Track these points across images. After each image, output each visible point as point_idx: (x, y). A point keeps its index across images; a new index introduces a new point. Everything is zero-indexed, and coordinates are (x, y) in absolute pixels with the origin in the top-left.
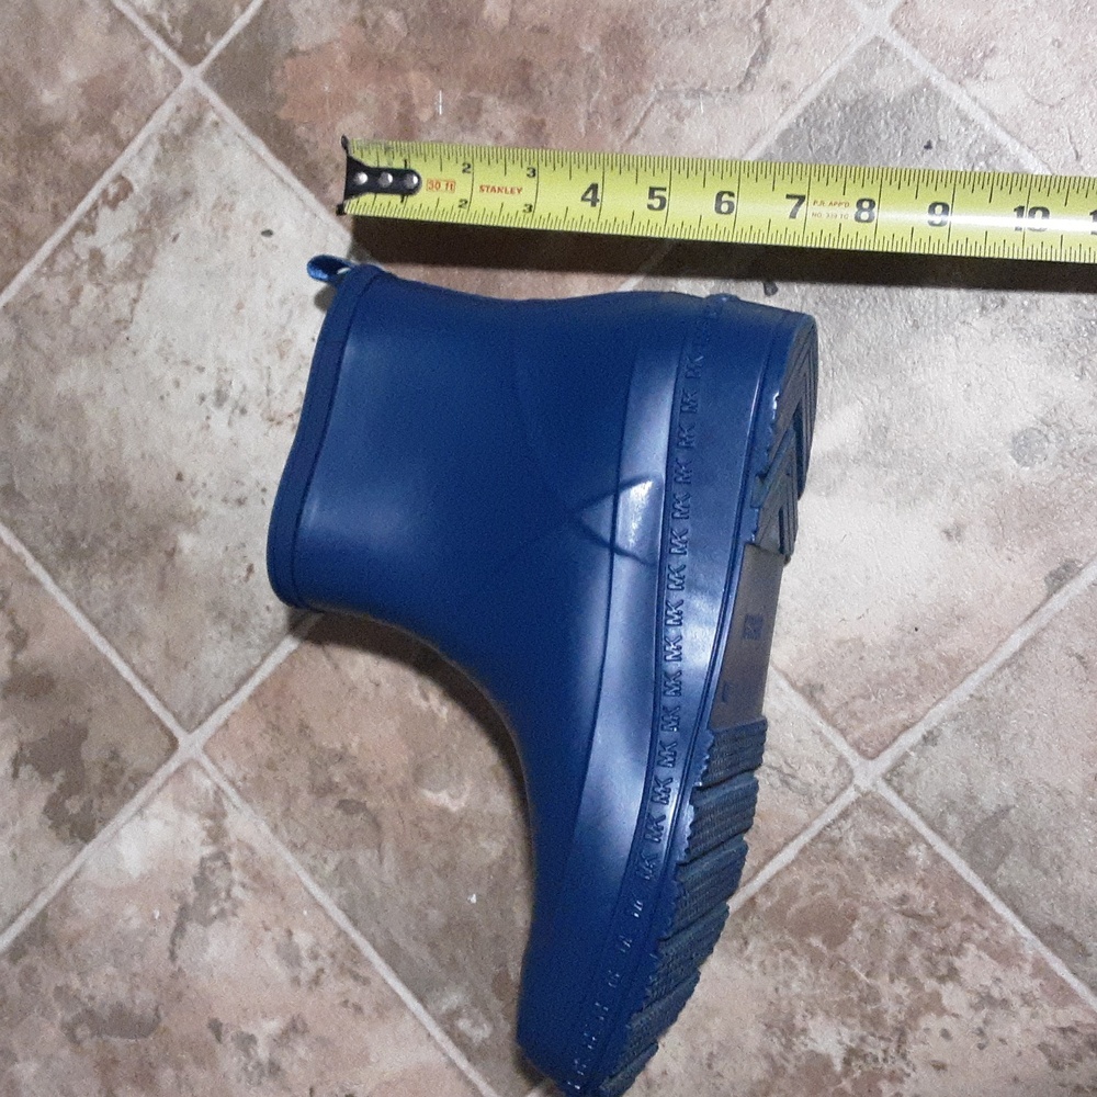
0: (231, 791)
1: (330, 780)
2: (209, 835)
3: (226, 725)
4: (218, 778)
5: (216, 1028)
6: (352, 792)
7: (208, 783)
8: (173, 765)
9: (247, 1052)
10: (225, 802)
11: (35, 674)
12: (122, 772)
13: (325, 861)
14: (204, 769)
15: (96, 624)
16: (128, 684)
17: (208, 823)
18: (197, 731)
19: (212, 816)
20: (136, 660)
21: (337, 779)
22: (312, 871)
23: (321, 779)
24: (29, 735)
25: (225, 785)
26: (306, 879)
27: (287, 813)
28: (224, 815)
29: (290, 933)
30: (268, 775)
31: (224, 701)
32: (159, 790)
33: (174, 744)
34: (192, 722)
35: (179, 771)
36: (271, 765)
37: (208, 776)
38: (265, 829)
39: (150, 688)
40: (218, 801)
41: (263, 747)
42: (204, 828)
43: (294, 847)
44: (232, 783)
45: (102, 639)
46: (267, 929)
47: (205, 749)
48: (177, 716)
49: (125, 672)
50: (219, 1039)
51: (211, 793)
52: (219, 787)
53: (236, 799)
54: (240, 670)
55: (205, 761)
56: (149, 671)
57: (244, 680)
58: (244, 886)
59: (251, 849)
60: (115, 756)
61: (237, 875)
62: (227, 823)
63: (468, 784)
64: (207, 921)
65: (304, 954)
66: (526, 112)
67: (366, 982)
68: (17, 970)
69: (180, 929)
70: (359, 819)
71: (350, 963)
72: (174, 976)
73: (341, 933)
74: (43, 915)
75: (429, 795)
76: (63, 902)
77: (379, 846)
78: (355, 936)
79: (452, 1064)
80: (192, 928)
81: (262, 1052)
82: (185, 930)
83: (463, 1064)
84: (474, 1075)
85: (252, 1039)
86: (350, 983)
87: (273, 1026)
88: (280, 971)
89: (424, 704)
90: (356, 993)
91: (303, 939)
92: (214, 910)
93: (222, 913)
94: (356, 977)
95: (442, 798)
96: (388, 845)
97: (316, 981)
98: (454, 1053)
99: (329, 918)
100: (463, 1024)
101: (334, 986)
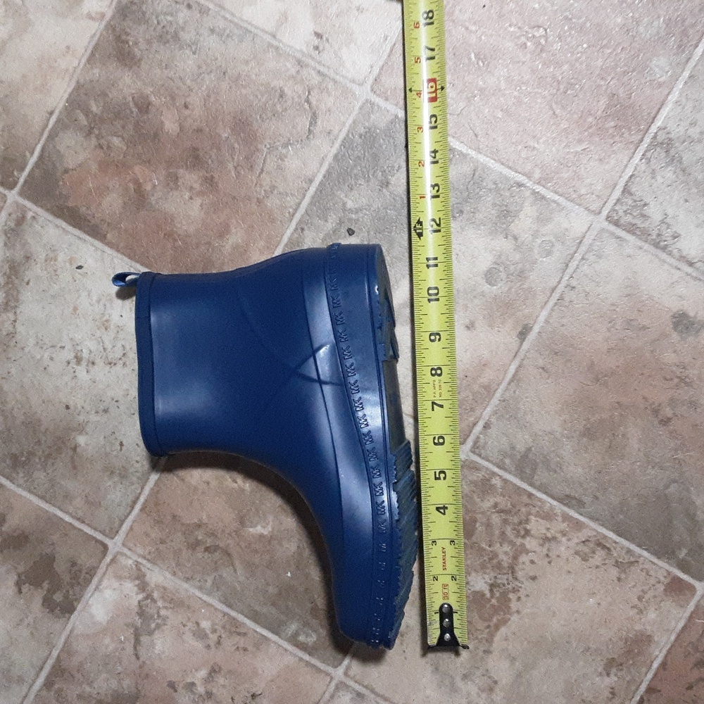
0: (144, 562)
1: (196, 539)
2: (139, 589)
3: (131, 529)
4: (135, 558)
5: (172, 685)
6: (209, 542)
7: (130, 562)
8: (108, 559)
9: (192, 691)
10: (143, 569)
11: (15, 534)
12: (80, 571)
13: (206, 581)
14: (126, 555)
15: (42, 498)
16: (71, 524)
17: (137, 582)
18: (116, 537)
19: (137, 578)
20: (71, 509)
21: (200, 538)
22: (200, 588)
23: (192, 540)
24: (21, 569)
25: (140, 560)
26: (198, 594)
27: (178, 564)
28: (144, 576)
29: (198, 624)
30: (162, 547)
31: (126, 517)
32: (104, 574)
33: (105, 547)
34: (113, 533)
35: (113, 560)
36: (162, 542)
37: (130, 558)
38: (168, 575)
39: (83, 522)
40: (139, 570)
41: (155, 534)
42: (136, 586)
43: (187, 579)
44: (145, 558)
45: (48, 505)
46: (184, 626)
47: (124, 545)
48: (103, 532)
49: (67, 518)
50: (176, 691)
51: (134, 566)
52: (137, 562)
53: (149, 565)
54: (131, 498)
55: (125, 551)
56: (80, 514)
57: (135, 502)
58: (166, 608)
59: (165, 589)
60: (74, 564)
61: (160, 604)
62: (147, 578)
63: (271, 518)
64: (151, 633)
65: (208, 632)
66: (202, 173)
67: (245, 634)
68: (52, 693)
69: (137, 641)
70: (217, 555)
71: (234, 628)
72: (141, 667)
73: (225, 614)
74: (58, 659)
75: (251, 530)
76: (67, 650)
77: (233, 565)
78: (233, 614)
79: (301, 659)
80: (144, 639)
81: (201, 689)
82: (140, 641)
83: (307, 657)
84: (314, 661)
85: (193, 684)
86: (237, 638)
87: (203, 673)
88: (199, 645)
89: (235, 485)
90: (242, 642)
91: (205, 625)
92: (153, 626)
93: (158, 626)
94: (239, 634)
95: (259, 529)
96: (237, 563)
97: (219, 643)
98: (301, 654)
99: (216, 609)
100: (302, 638)
101: (229, 643)
